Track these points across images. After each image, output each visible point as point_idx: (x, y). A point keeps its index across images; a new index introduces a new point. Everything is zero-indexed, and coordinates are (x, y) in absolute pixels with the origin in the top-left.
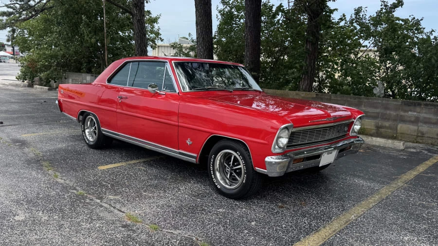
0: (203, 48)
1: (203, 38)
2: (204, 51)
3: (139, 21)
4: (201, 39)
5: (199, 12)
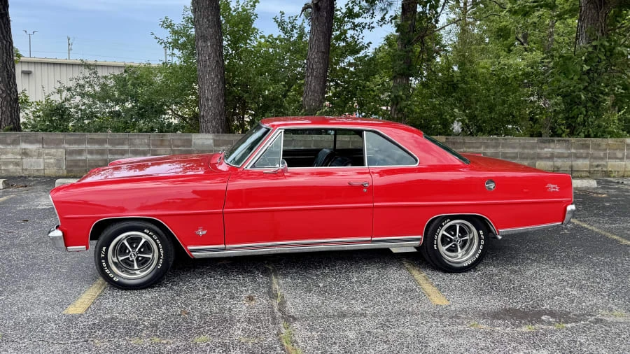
1: (217, 61)
2: (219, 82)
4: (214, 63)
5: (208, 20)
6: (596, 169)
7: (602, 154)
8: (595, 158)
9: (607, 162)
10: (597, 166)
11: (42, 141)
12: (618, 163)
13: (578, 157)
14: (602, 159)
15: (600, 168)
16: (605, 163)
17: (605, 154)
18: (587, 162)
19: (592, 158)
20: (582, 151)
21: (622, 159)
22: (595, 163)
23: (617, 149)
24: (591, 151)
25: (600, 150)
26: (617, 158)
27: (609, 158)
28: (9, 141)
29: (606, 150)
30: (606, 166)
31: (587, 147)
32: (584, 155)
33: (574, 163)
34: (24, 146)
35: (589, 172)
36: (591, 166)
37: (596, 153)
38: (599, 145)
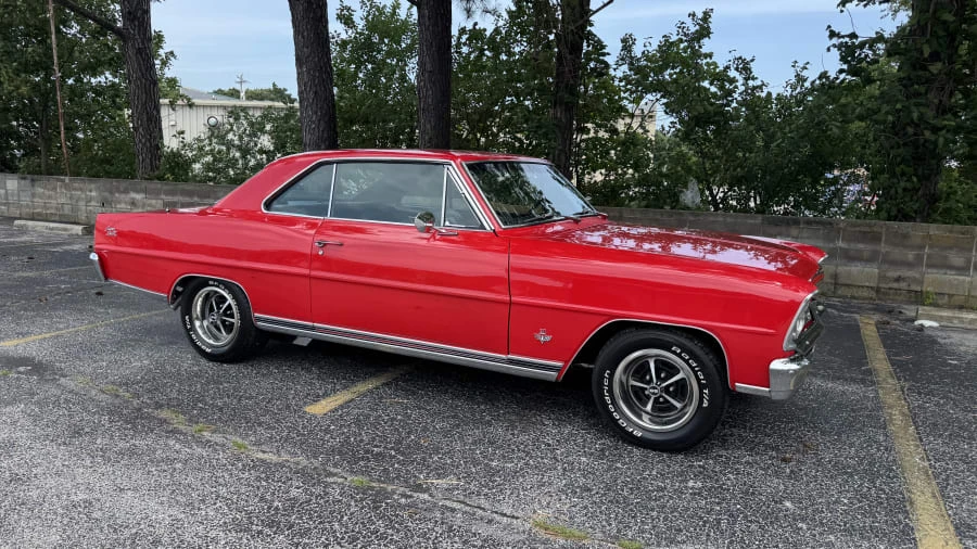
0: (316, 113)
1: (316, 93)
2: (319, 120)
3: (139, 51)
4: (312, 95)
5: (303, 37)
6: (895, 285)
7: (911, 256)
8: (894, 263)
9: (923, 274)
10: (898, 279)
11: (145, 191)
12: (951, 277)
13: (850, 257)
14: (909, 265)
15: (903, 285)
16: (917, 276)
17: (919, 258)
18: (873, 270)
19: (885, 261)
20: (861, 246)
21: (963, 270)
22: (893, 274)
23: (951, 248)
24: (883, 248)
25: (905, 247)
26: (951, 267)
27: (928, 266)
28: (122, 189)
29: (922, 247)
30: (921, 282)
31: (876, 238)
32: (866, 255)
33: (840, 269)
34: (133, 195)
35: (878, 290)
36: (882, 278)
37: (897, 253)
38: (905, 236)
